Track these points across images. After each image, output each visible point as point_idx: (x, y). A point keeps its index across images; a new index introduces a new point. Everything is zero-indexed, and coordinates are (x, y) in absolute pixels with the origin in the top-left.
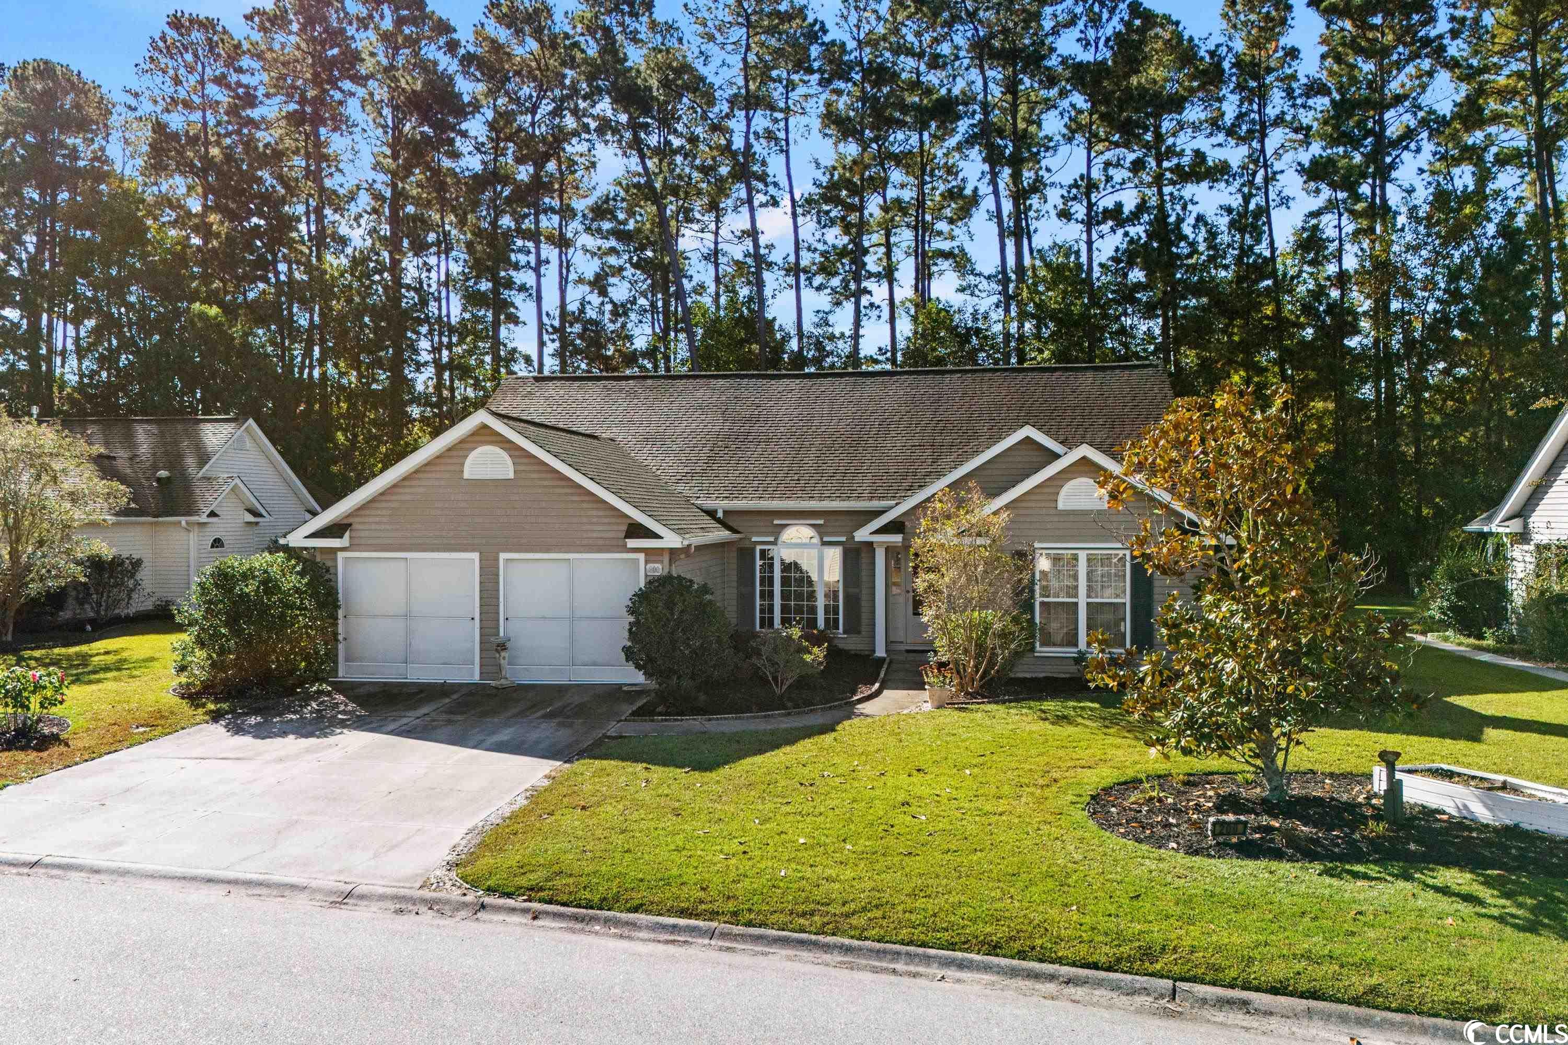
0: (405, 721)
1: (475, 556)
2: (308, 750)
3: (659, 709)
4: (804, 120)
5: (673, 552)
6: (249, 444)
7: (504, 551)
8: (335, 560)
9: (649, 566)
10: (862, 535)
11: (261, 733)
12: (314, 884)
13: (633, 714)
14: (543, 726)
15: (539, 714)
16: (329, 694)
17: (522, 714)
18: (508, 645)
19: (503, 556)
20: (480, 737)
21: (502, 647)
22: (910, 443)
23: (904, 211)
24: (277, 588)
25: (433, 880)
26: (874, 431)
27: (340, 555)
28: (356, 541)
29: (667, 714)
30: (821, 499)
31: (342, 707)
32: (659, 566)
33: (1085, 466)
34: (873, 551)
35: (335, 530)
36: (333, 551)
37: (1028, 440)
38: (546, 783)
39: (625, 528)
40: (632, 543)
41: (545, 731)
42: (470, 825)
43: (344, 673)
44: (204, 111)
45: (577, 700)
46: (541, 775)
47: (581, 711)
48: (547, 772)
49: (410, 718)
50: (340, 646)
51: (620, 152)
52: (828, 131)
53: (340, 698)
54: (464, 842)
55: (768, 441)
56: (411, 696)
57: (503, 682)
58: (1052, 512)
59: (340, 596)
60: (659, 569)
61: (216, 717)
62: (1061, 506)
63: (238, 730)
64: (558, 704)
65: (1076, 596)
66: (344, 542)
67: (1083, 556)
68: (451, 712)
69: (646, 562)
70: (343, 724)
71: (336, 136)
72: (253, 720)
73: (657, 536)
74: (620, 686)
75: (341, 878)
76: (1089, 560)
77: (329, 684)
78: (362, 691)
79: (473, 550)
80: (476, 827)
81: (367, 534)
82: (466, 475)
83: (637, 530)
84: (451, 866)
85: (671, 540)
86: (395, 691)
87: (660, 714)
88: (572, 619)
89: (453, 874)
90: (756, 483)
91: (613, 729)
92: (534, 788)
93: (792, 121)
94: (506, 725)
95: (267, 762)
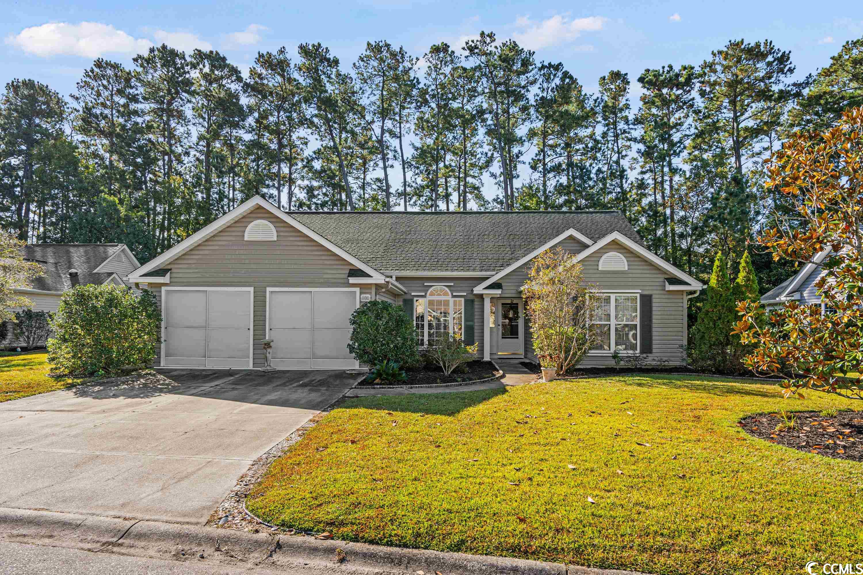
0: (203, 388)
1: (251, 289)
2: (128, 406)
3: (377, 381)
4: (408, 125)
5: (378, 286)
6: (124, 259)
7: (269, 286)
8: (160, 292)
9: (363, 296)
10: (478, 290)
11: (97, 396)
12: (91, 520)
13: (360, 384)
14: (300, 391)
15: (295, 385)
16: (154, 375)
17: (284, 385)
18: (271, 344)
19: (269, 289)
20: (256, 397)
21: (268, 345)
22: (497, 245)
23: (453, 171)
24: (120, 304)
25: (221, 514)
26: (476, 238)
27: (164, 289)
28: (173, 280)
29: (381, 384)
30: (452, 271)
31: (161, 382)
32: (369, 296)
33: (615, 245)
34: (483, 299)
35: (160, 272)
36: (161, 285)
37: (571, 237)
38: (313, 425)
39: (348, 272)
40: (352, 280)
41: (302, 394)
42: (255, 456)
43: (163, 364)
44: (112, 109)
45: (319, 378)
46: (307, 420)
47: (322, 383)
48: (311, 417)
49: (207, 387)
50: (163, 346)
51: (319, 138)
52: (417, 132)
53: (159, 377)
54: (250, 473)
55: (417, 243)
56: (206, 376)
57: (268, 368)
58: (595, 271)
59: (163, 314)
60: (368, 297)
61: (69, 387)
62: (600, 268)
63: (83, 394)
64: (306, 380)
65: (609, 320)
66: (166, 279)
67: (613, 297)
68: (233, 384)
69: (361, 293)
70: (161, 391)
71: (179, 127)
72: (96, 389)
73: (369, 276)
74: (344, 371)
75: (123, 514)
76: (616, 300)
77: (155, 370)
78: (175, 373)
79: (250, 286)
80: (260, 459)
81: (180, 275)
82: (246, 239)
83: (356, 272)
84: (239, 497)
85: (378, 278)
86: (197, 373)
87: (377, 384)
88: (313, 329)
89: (242, 506)
90: (413, 263)
91: (349, 393)
92: (304, 429)
93: (402, 125)
94: (275, 389)
95: (93, 413)
